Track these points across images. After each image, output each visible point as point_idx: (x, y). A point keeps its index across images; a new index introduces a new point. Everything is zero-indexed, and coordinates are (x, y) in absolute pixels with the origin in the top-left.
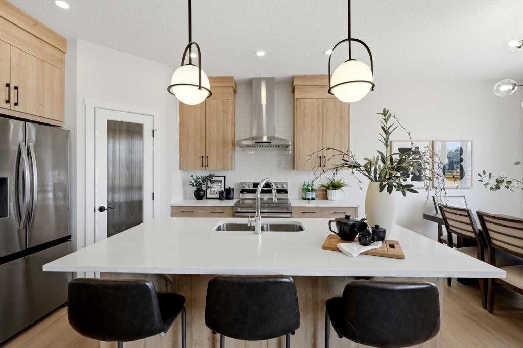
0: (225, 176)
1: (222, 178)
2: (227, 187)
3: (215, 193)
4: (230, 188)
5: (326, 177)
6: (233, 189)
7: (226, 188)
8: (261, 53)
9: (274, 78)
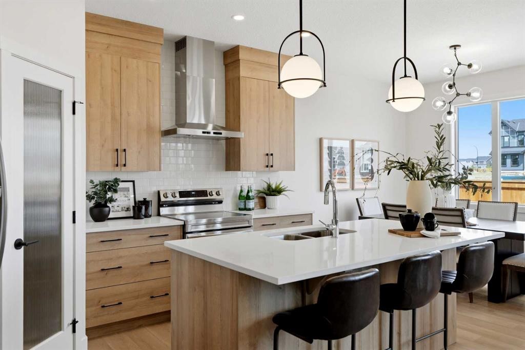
0: (133, 182)
1: (130, 185)
2: (140, 198)
3: (119, 209)
4: (145, 199)
5: (262, 180)
6: (151, 201)
7: (137, 199)
8: (239, 18)
9: (214, 42)
